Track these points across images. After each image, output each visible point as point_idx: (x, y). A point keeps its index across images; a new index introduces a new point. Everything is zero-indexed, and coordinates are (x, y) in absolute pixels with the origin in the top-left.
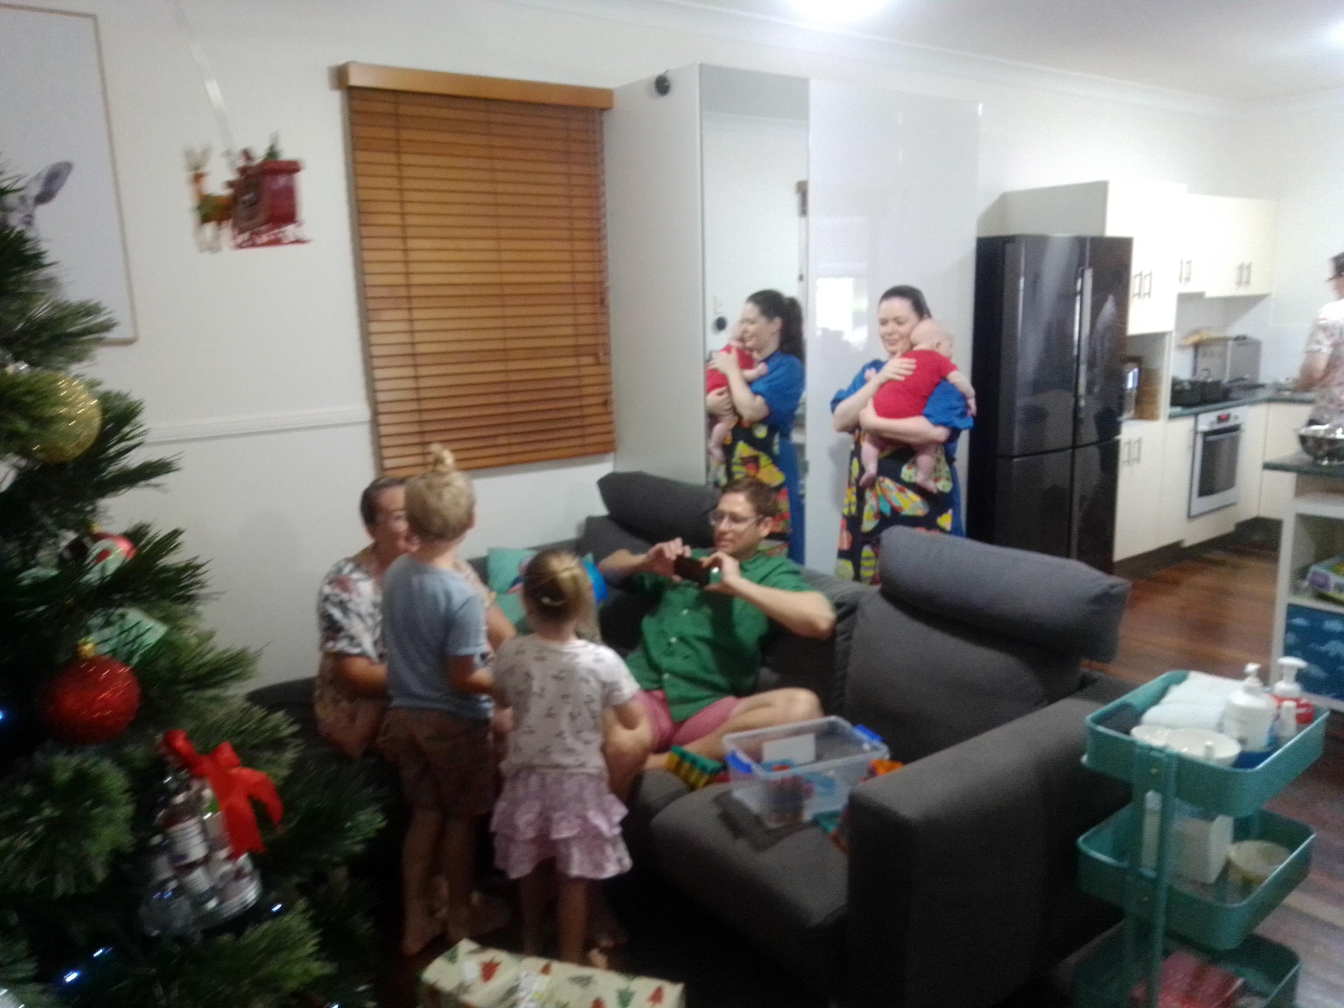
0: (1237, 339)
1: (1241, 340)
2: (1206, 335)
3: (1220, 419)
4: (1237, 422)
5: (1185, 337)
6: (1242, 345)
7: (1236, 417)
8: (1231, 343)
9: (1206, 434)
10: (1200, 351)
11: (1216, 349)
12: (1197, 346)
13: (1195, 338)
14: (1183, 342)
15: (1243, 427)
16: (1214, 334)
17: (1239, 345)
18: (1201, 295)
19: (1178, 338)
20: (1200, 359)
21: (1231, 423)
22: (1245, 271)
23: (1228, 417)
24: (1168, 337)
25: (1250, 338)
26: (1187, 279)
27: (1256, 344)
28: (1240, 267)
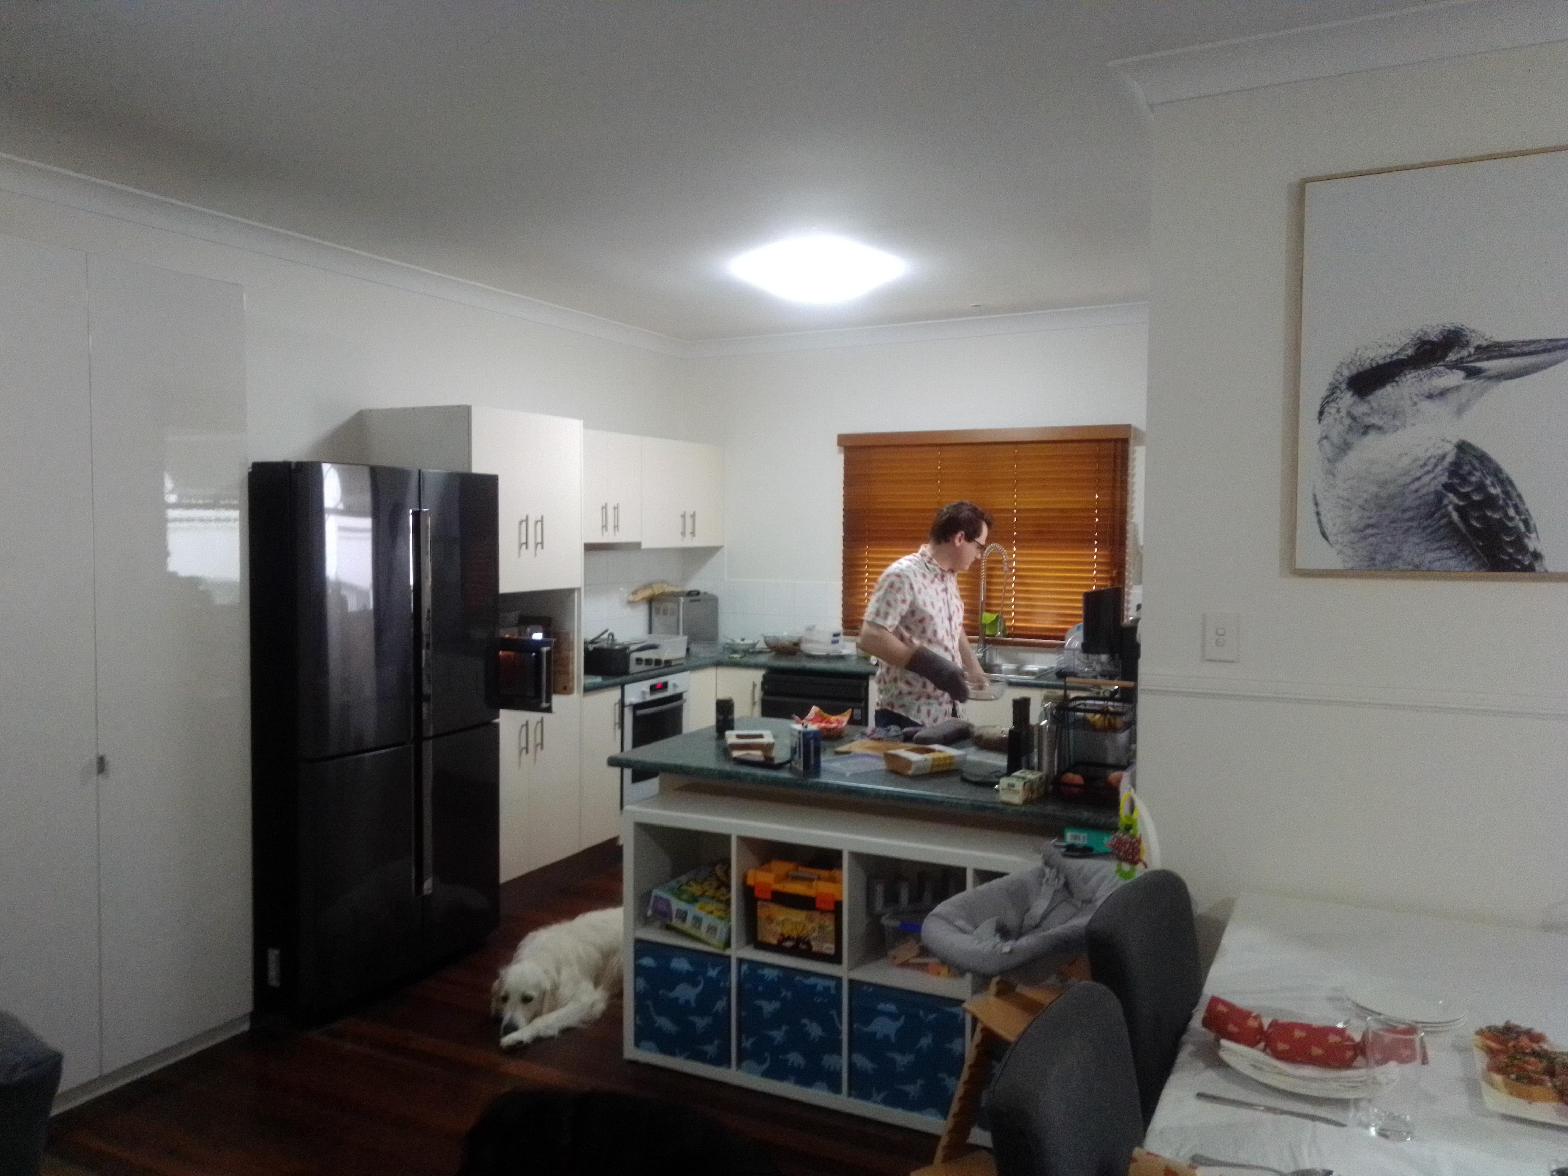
0: (690, 594)
1: (693, 595)
2: (657, 590)
3: (653, 689)
4: (678, 691)
5: (634, 593)
6: (697, 601)
7: (675, 685)
8: (682, 599)
9: (636, 707)
10: (655, 606)
11: (670, 605)
12: (651, 601)
13: (648, 593)
14: (631, 598)
15: (685, 696)
16: (668, 589)
17: (691, 601)
18: (637, 546)
19: (624, 592)
20: (655, 618)
21: (670, 692)
22: (689, 521)
23: (665, 686)
24: (576, 594)
25: (705, 593)
26: (615, 527)
27: (713, 601)
28: (684, 516)
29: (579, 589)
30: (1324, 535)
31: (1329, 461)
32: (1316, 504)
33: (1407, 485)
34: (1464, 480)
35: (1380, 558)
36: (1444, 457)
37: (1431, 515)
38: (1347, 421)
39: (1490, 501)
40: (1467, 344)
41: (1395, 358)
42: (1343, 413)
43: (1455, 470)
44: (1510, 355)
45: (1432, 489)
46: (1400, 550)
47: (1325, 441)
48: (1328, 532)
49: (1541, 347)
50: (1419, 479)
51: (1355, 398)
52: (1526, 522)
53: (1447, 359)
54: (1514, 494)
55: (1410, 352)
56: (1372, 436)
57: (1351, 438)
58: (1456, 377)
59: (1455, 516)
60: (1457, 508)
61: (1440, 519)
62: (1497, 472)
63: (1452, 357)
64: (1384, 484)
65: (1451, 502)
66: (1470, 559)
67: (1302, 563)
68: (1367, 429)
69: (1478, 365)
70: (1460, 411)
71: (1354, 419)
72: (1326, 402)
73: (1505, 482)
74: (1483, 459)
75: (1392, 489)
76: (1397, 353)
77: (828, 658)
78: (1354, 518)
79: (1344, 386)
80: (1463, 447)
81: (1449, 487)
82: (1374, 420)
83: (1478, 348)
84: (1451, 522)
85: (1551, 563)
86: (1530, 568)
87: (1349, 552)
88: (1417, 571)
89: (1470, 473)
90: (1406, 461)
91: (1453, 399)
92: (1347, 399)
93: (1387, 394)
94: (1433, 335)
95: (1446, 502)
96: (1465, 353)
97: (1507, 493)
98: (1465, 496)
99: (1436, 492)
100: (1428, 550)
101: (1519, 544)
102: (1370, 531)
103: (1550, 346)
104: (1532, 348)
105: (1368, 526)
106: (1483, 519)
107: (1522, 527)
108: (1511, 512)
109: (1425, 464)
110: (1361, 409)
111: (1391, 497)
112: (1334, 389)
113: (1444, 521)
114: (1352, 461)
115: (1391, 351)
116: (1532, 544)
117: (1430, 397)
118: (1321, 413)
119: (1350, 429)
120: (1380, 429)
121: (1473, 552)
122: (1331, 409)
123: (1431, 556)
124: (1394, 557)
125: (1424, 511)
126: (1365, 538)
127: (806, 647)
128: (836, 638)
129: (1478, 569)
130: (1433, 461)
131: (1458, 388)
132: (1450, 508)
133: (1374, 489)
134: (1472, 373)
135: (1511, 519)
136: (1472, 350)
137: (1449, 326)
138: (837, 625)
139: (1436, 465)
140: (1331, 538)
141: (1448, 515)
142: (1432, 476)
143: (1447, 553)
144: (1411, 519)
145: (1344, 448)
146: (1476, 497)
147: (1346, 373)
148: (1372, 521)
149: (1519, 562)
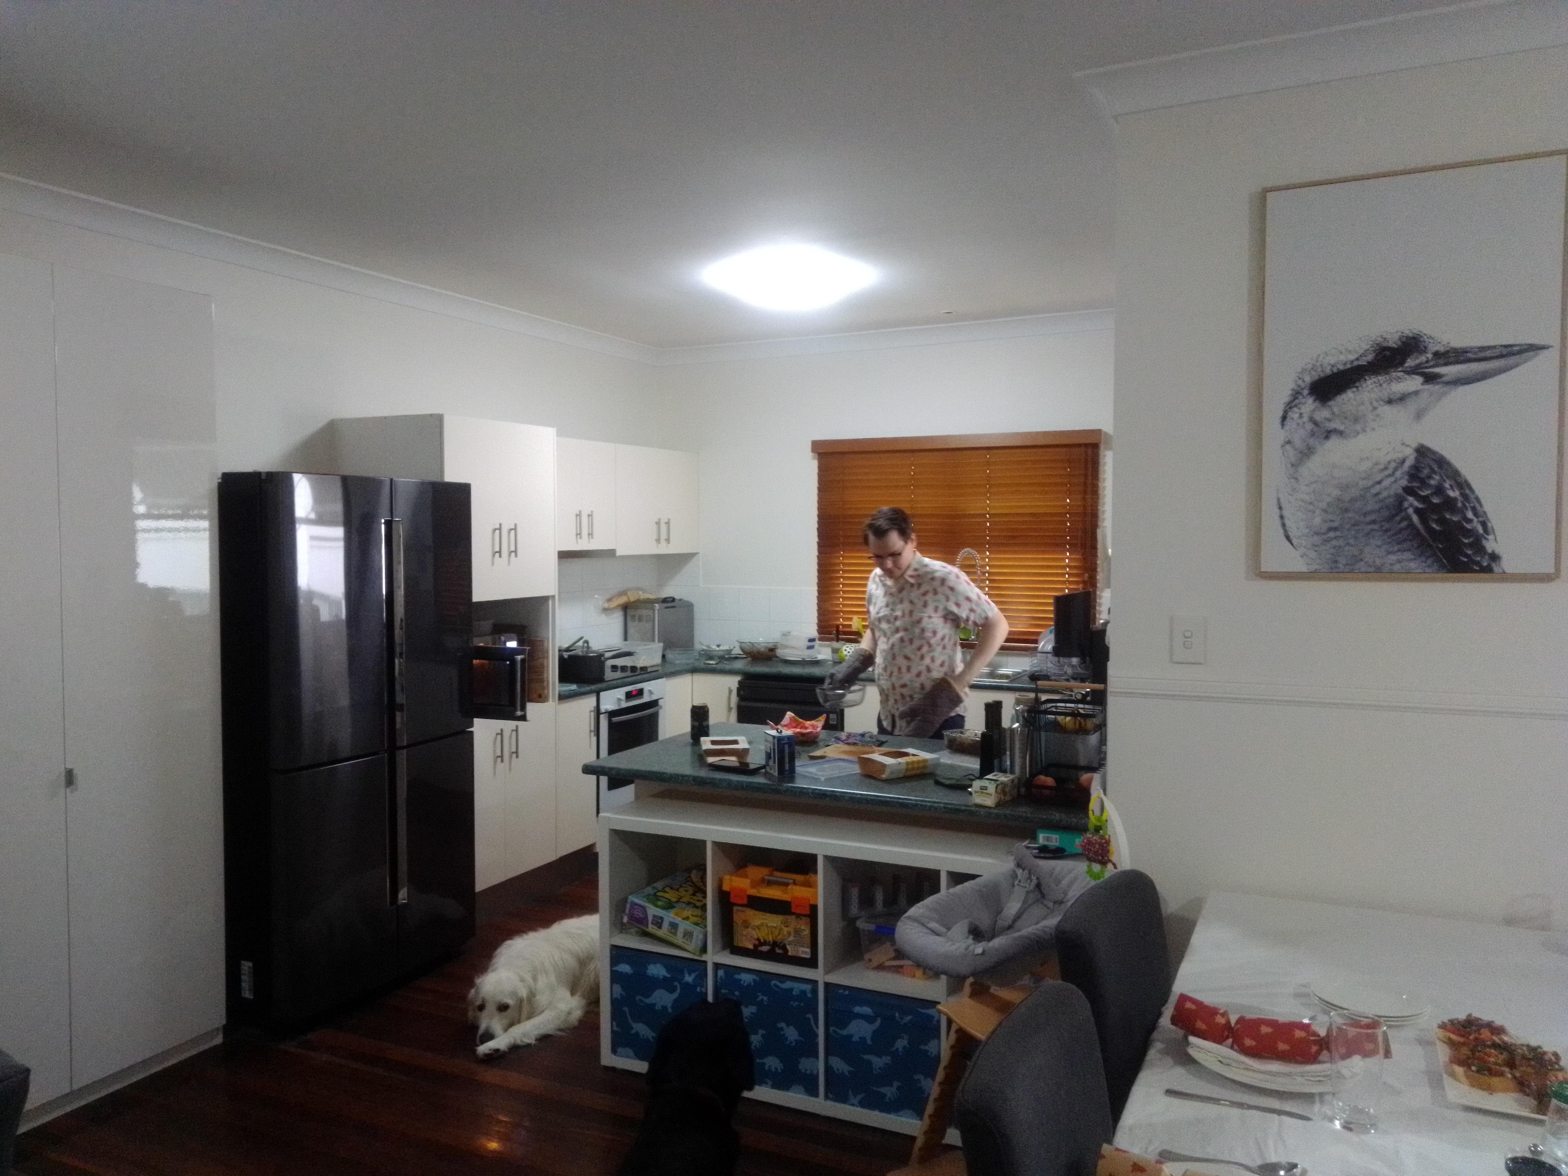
0: (665, 600)
1: (669, 602)
2: (632, 597)
3: (629, 696)
4: (654, 697)
5: (609, 600)
6: (672, 607)
7: (651, 692)
8: (657, 606)
9: (612, 714)
10: (630, 612)
11: (645, 612)
12: (626, 608)
13: (623, 600)
14: (606, 605)
15: (661, 702)
16: (643, 596)
17: (667, 607)
18: (611, 553)
19: (600, 600)
20: (630, 623)
21: (646, 699)
22: (664, 528)
23: (640, 693)
24: (550, 602)
25: (680, 600)
26: (589, 534)
27: (688, 607)
28: (658, 523)
29: (553, 597)
30: (1288, 538)
31: (1293, 465)
32: (1280, 508)
33: (1367, 489)
34: (1424, 483)
35: (1343, 561)
36: (1403, 461)
37: (1390, 518)
38: (1309, 426)
39: (1449, 504)
40: (1425, 350)
41: (1356, 363)
42: (1305, 419)
43: (1414, 474)
44: (1469, 361)
45: (1392, 492)
46: (1361, 551)
47: (1288, 447)
48: (1291, 535)
49: (1497, 352)
50: (1379, 482)
51: (1317, 404)
52: (1484, 524)
53: (1406, 365)
54: (1472, 497)
55: (1370, 357)
56: (1334, 441)
57: (1312, 441)
58: (1415, 383)
59: (1415, 518)
60: (1417, 511)
61: (1399, 523)
62: (1455, 475)
63: (1410, 363)
64: (1345, 488)
65: (1411, 505)
66: (1429, 562)
67: (1267, 566)
68: (1328, 434)
69: (1437, 370)
70: (1419, 415)
71: (1316, 423)
72: (1290, 406)
73: (1463, 485)
74: (1442, 462)
75: (1354, 492)
76: (1357, 359)
77: (803, 663)
78: (1317, 520)
79: (1306, 392)
80: (1422, 452)
81: (1409, 491)
82: (1335, 425)
83: (1436, 354)
84: (1411, 525)
85: (1508, 564)
86: (1488, 570)
87: (1313, 554)
88: (1378, 573)
89: (1429, 477)
90: (1365, 466)
91: (1412, 406)
92: (1309, 405)
93: (1348, 399)
94: (1393, 341)
95: (1406, 504)
96: (1423, 359)
97: (1466, 497)
98: (1424, 499)
99: (1397, 495)
100: (1389, 553)
101: (1478, 546)
102: (1332, 534)
103: (1505, 351)
104: (1488, 354)
105: (1330, 529)
106: (1442, 521)
107: (1480, 530)
108: (1470, 515)
109: (1386, 468)
110: (1323, 414)
111: (1353, 500)
112: (1296, 394)
113: (1404, 524)
114: (1315, 465)
115: (1352, 357)
116: (1490, 545)
117: (1390, 402)
118: (1284, 418)
119: (1313, 434)
120: (1341, 433)
121: (1434, 554)
122: (1294, 414)
123: (1393, 558)
124: (1357, 559)
125: (1385, 513)
126: (1327, 541)
127: (780, 652)
128: (811, 644)
129: (1438, 571)
130: (1393, 465)
131: (1416, 393)
132: (1411, 511)
133: (1336, 492)
134: (1430, 379)
135: (1470, 521)
136: (1430, 356)
137: (1407, 333)
138: (812, 629)
139: (1396, 469)
140: (1294, 541)
141: (1408, 518)
142: (1392, 479)
143: (1407, 555)
144: (1374, 522)
145: (1307, 453)
146: (1436, 500)
147: (1308, 379)
148: (1335, 524)
149: (1478, 563)
